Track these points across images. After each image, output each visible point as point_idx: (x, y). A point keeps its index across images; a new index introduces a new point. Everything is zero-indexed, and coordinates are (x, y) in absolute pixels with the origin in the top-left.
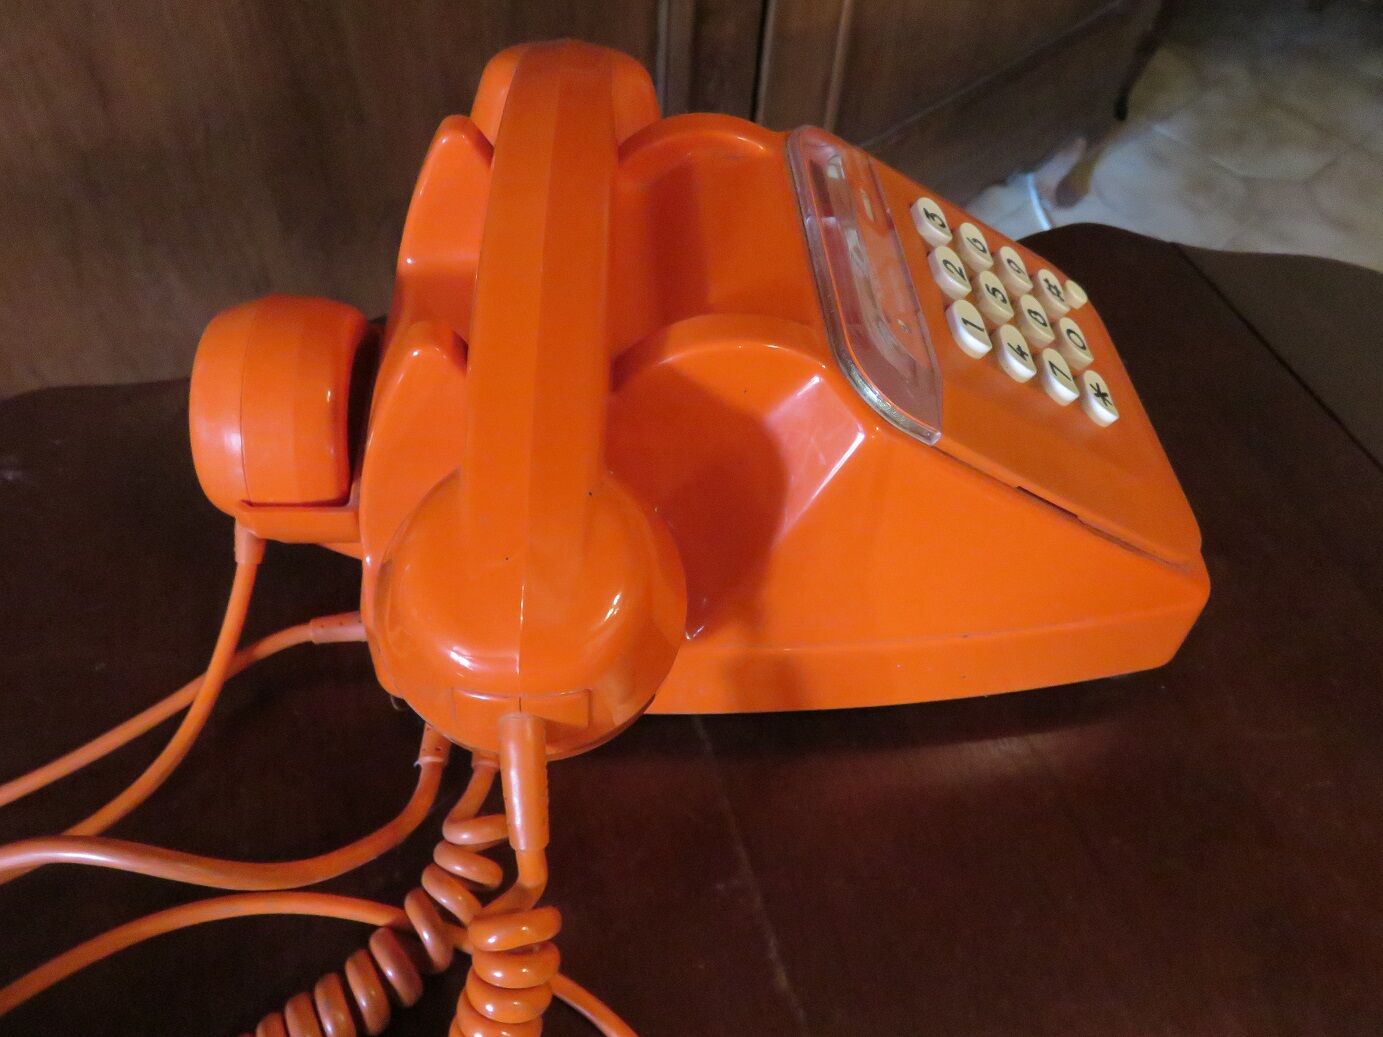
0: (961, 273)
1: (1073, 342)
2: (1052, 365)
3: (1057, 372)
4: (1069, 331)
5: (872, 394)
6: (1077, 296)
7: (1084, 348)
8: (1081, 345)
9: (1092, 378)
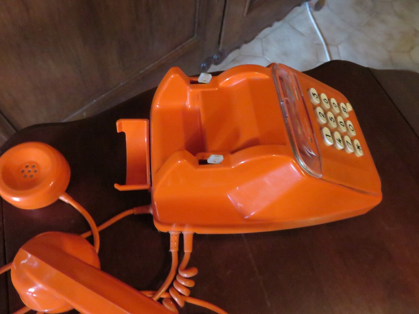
0: (323, 116)
1: (350, 129)
2: (347, 142)
3: (348, 143)
4: (350, 125)
5: (302, 163)
6: (349, 108)
7: (353, 131)
8: (352, 129)
9: (356, 142)
